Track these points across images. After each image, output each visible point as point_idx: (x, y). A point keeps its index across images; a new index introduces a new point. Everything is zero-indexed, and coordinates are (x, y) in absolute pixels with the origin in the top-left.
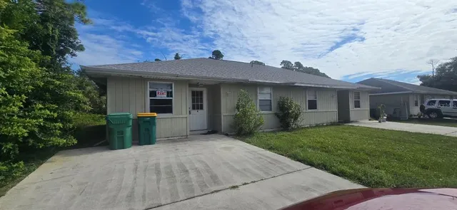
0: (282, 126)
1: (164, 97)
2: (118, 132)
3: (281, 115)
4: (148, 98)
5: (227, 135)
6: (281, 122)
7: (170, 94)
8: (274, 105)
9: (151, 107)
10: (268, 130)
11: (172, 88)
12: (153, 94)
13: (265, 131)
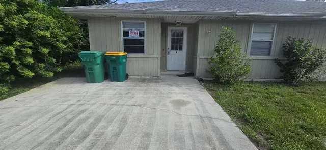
0: (281, 77)
1: (137, 36)
2: (89, 69)
3: (284, 63)
4: (122, 38)
5: (201, 80)
6: (281, 71)
7: (142, 34)
8: (275, 49)
9: (124, 46)
10: (259, 80)
11: (144, 28)
12: (126, 34)
13: (255, 80)
